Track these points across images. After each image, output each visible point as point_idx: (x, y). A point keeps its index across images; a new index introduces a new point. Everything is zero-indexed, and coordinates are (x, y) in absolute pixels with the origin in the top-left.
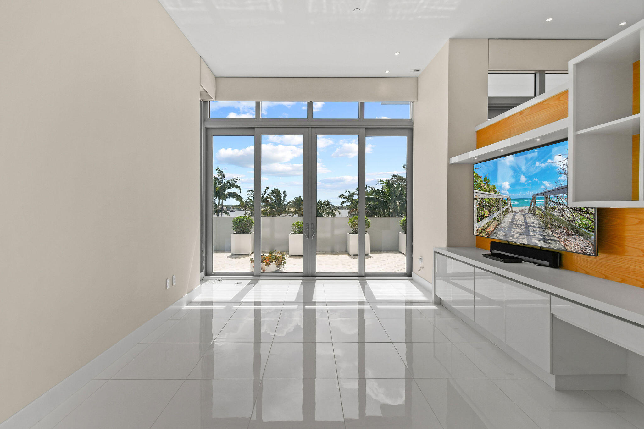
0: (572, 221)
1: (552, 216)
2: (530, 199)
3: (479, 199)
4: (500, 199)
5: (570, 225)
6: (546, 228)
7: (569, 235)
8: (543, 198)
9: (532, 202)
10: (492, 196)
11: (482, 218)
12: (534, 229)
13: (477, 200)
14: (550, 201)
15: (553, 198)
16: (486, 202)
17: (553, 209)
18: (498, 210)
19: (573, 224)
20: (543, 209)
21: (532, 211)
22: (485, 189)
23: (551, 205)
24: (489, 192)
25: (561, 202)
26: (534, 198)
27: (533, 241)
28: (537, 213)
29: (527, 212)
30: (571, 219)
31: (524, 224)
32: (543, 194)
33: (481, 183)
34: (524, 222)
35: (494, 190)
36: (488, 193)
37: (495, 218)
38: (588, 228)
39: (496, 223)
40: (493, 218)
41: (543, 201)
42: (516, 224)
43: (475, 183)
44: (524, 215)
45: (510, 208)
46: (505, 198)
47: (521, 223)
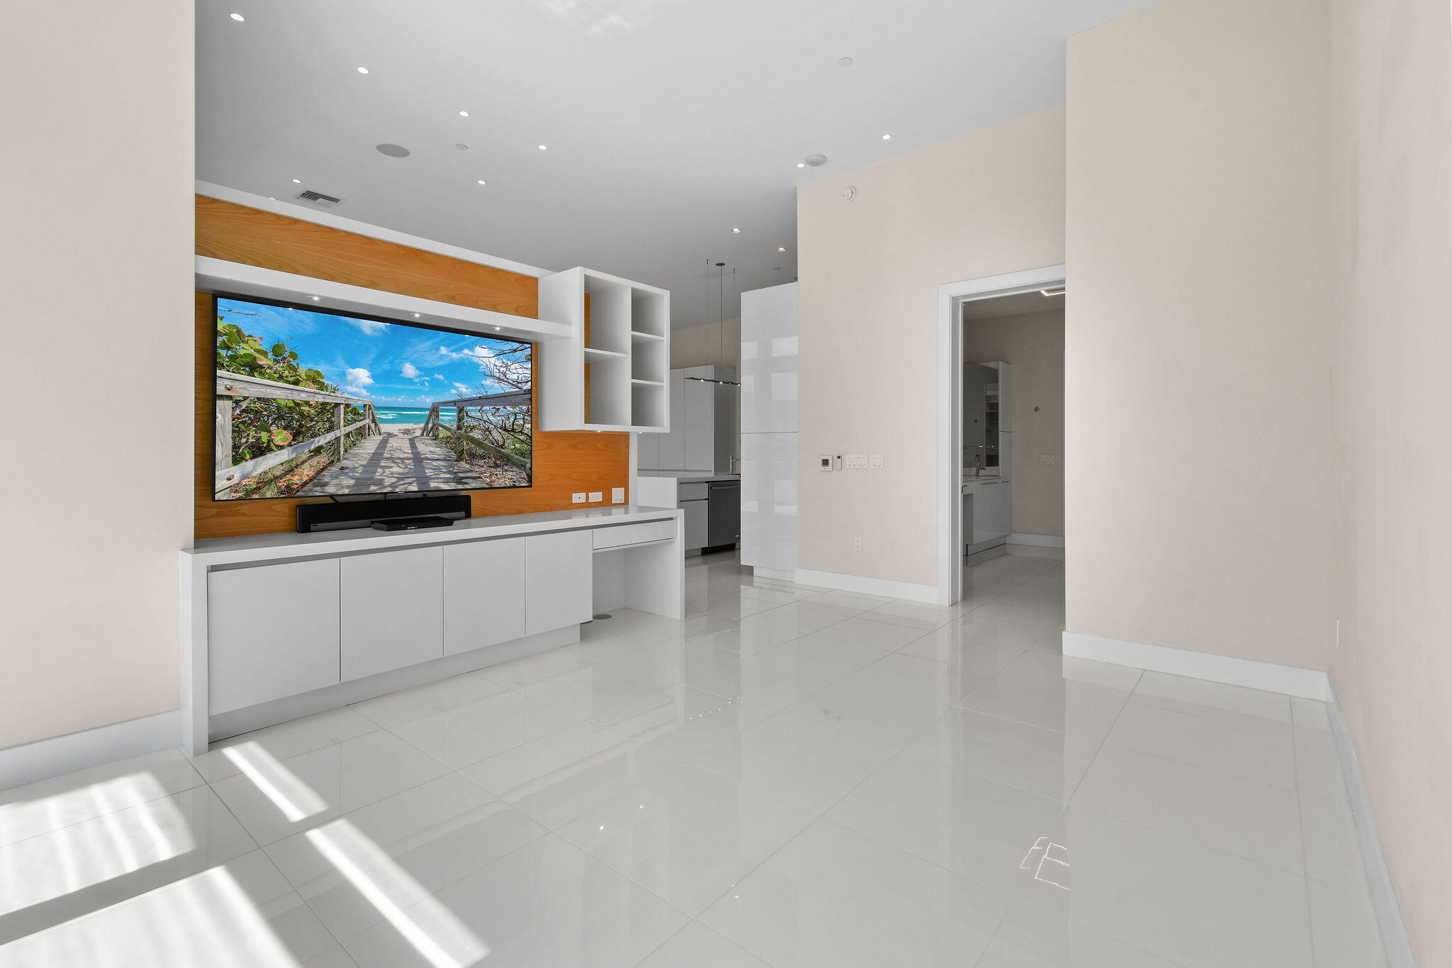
0: (502, 446)
1: (472, 440)
2: (427, 409)
3: (245, 398)
4: (337, 405)
5: (499, 452)
6: (459, 459)
7: (497, 466)
8: (454, 410)
9: (430, 416)
10: (306, 394)
11: (259, 450)
12: (435, 463)
13: (237, 402)
14: (467, 415)
15: (473, 411)
16: (279, 408)
17: (471, 429)
18: (330, 429)
19: (503, 450)
20: (454, 427)
21: (432, 431)
22: (277, 376)
23: (467, 421)
24: (296, 383)
25: (485, 418)
26: (435, 410)
27: (433, 485)
28: (441, 436)
29: (418, 433)
30: (501, 443)
31: (411, 456)
32: (453, 404)
33: (258, 355)
34: (412, 453)
35: (314, 381)
36: (291, 386)
37: (321, 447)
38: (523, 455)
39: (323, 459)
40: (313, 447)
41: (454, 416)
42: (391, 459)
43: (223, 353)
44: (412, 441)
45: (373, 425)
46: (354, 404)
47: (405, 455)
